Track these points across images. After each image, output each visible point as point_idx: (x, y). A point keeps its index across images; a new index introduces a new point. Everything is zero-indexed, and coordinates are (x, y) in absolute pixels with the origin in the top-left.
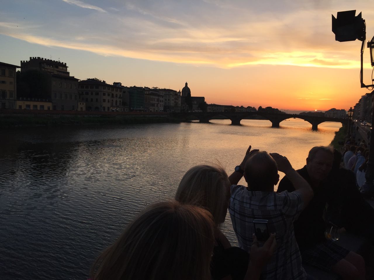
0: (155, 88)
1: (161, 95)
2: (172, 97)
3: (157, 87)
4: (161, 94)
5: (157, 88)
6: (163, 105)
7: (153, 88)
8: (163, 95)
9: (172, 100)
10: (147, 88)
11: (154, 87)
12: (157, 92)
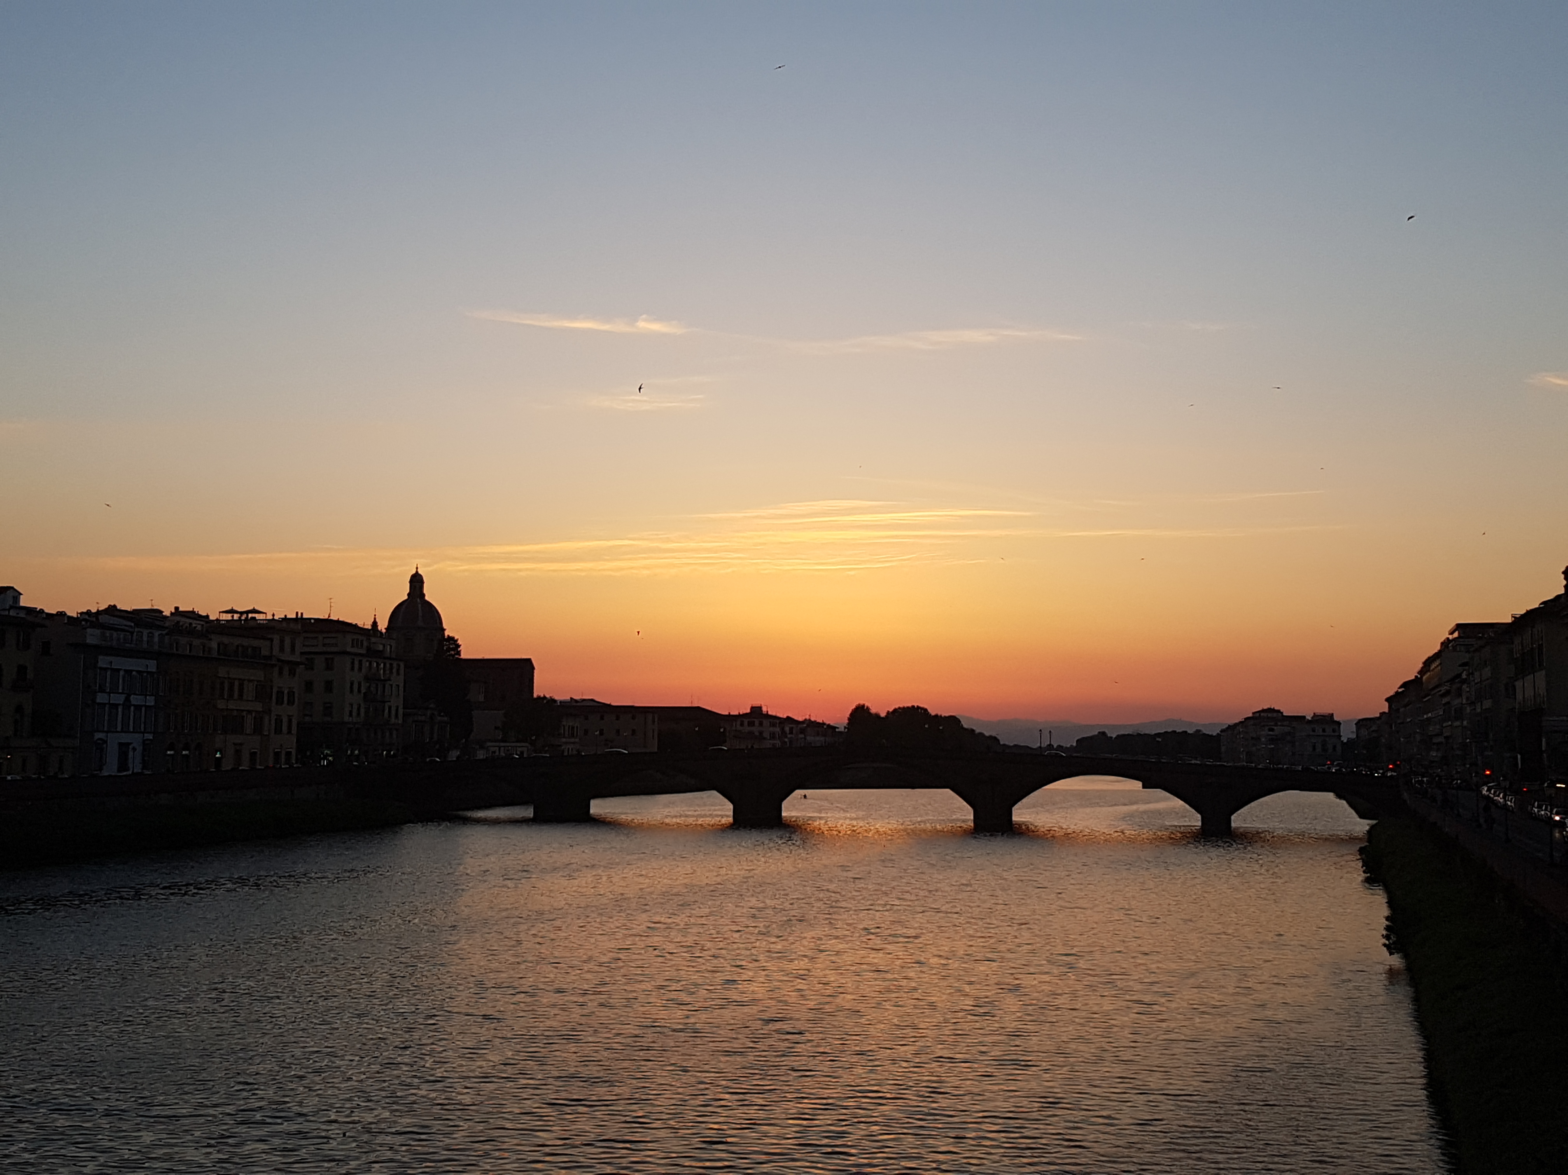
0: (241, 613)
1: (284, 657)
2: (352, 669)
3: (254, 611)
4: (282, 649)
5: (257, 616)
6: (294, 722)
7: (228, 617)
8: (296, 658)
9: (352, 684)
10: (192, 615)
11: (232, 611)
12: (256, 643)
